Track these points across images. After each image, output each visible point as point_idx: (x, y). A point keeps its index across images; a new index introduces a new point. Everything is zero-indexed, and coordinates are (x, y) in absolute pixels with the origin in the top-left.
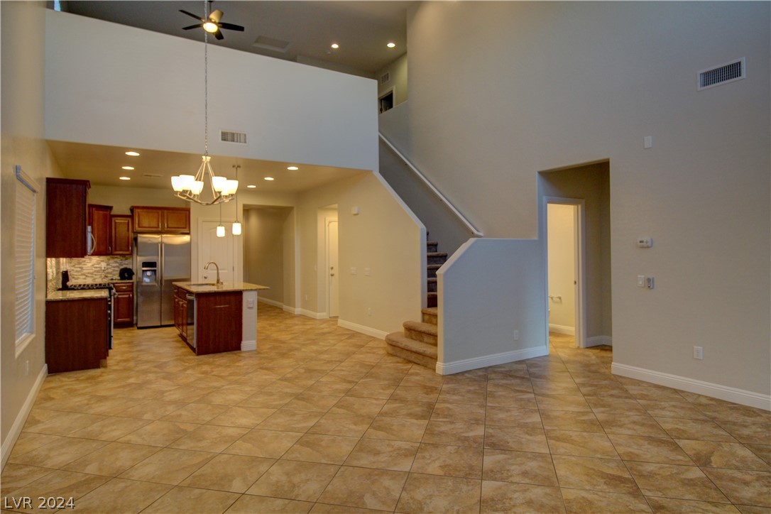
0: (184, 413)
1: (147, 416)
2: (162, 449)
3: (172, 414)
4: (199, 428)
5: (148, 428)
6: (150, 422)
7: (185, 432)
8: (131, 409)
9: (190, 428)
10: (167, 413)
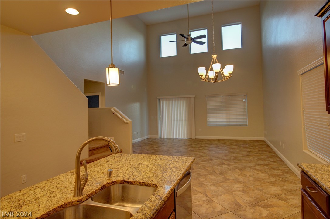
0: (237, 176)
1: (252, 178)
2: (247, 167)
3: (241, 177)
4: (234, 169)
5: (251, 174)
6: (251, 176)
7: (239, 169)
8: (260, 184)
9: (237, 170)
10: (243, 178)
